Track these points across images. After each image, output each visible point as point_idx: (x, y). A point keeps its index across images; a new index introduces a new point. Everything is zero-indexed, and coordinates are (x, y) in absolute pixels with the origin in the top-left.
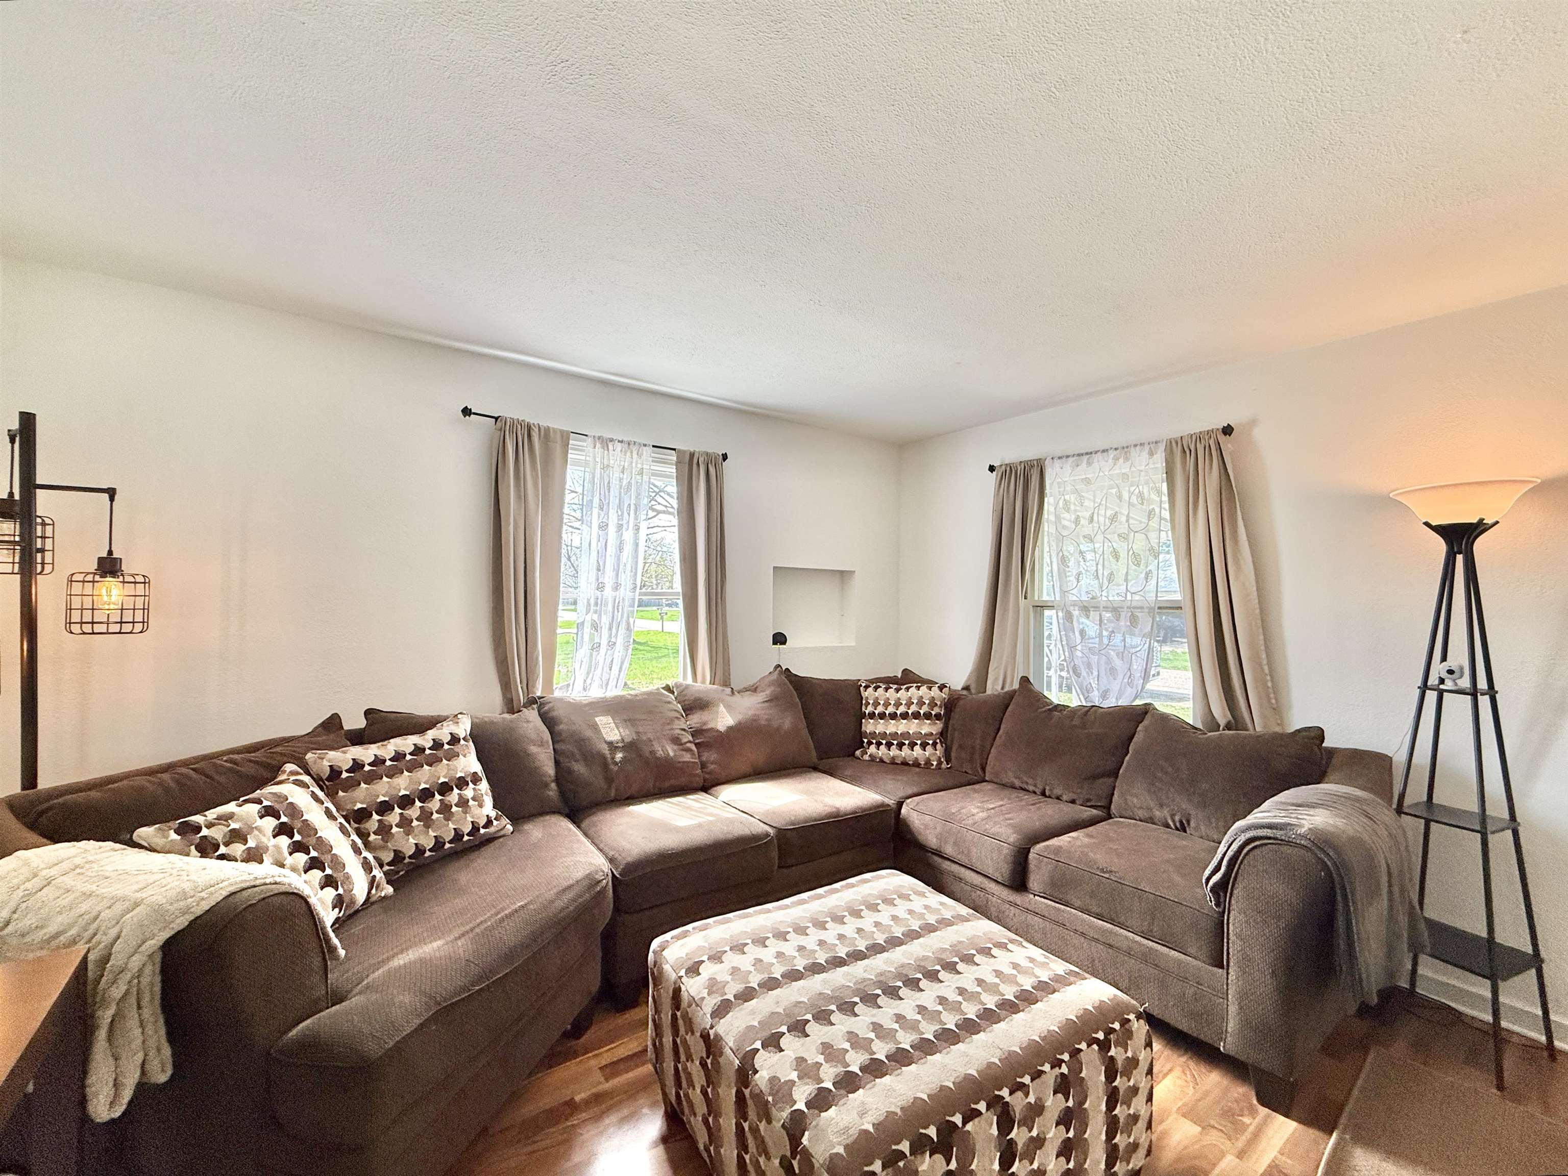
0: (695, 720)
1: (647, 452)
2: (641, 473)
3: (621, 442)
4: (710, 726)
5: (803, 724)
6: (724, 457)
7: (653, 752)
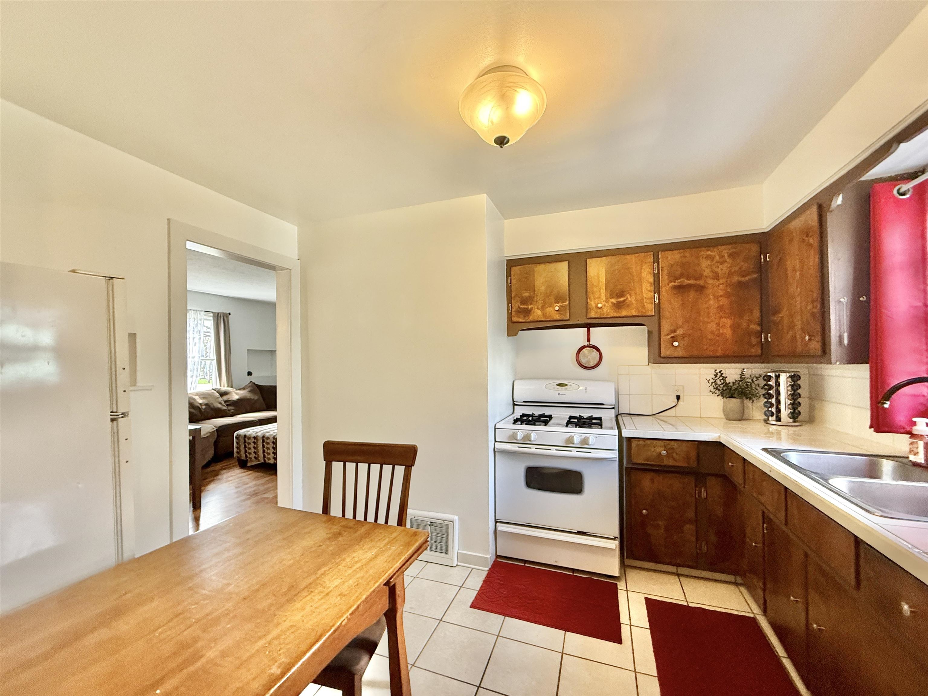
0: (225, 398)
1: (203, 313)
2: (201, 320)
3: (194, 310)
4: (230, 399)
5: (261, 398)
6: (230, 314)
7: (214, 406)
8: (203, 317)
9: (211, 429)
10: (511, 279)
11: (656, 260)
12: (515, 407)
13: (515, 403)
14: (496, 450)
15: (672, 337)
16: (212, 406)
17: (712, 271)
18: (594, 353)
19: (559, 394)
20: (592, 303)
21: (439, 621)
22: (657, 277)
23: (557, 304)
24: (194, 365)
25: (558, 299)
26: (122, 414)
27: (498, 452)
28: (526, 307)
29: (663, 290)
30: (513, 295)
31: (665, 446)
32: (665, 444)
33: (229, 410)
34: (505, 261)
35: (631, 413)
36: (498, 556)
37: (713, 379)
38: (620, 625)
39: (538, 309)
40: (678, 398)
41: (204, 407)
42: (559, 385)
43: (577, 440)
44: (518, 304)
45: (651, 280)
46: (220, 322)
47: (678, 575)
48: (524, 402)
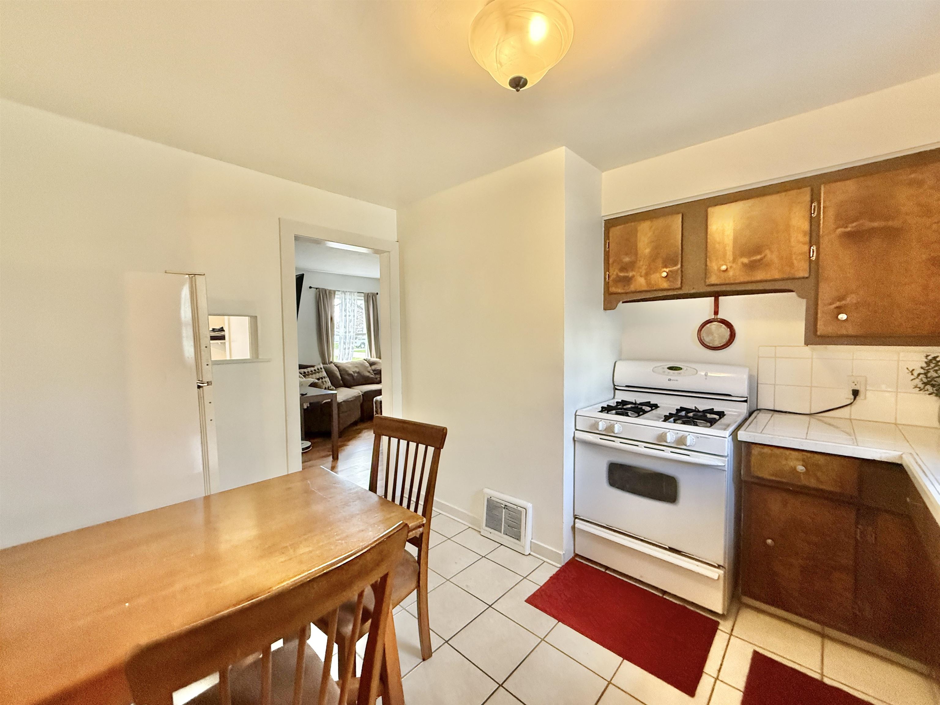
0: (373, 367)
1: (356, 294)
2: (354, 300)
3: (349, 292)
4: (377, 369)
6: (377, 294)
7: (364, 374)
8: (356, 298)
9: (356, 394)
10: (609, 243)
11: (815, 197)
12: (616, 391)
13: (616, 387)
14: (575, 439)
15: (837, 307)
16: (362, 374)
17: (919, 204)
18: (723, 329)
19: (670, 380)
20: (713, 265)
21: (488, 606)
22: (814, 222)
23: (665, 269)
24: (350, 339)
25: (668, 261)
26: (207, 382)
27: (578, 441)
28: (626, 274)
29: (825, 242)
30: (611, 261)
31: (803, 460)
32: (805, 457)
33: (376, 379)
34: (603, 221)
35: (777, 409)
36: (577, 555)
37: (922, 368)
38: (702, 673)
39: (641, 276)
40: (856, 393)
41: (356, 375)
42: (671, 368)
43: (671, 438)
44: (617, 271)
45: (806, 226)
46: (370, 300)
47: (823, 636)
48: (627, 386)
